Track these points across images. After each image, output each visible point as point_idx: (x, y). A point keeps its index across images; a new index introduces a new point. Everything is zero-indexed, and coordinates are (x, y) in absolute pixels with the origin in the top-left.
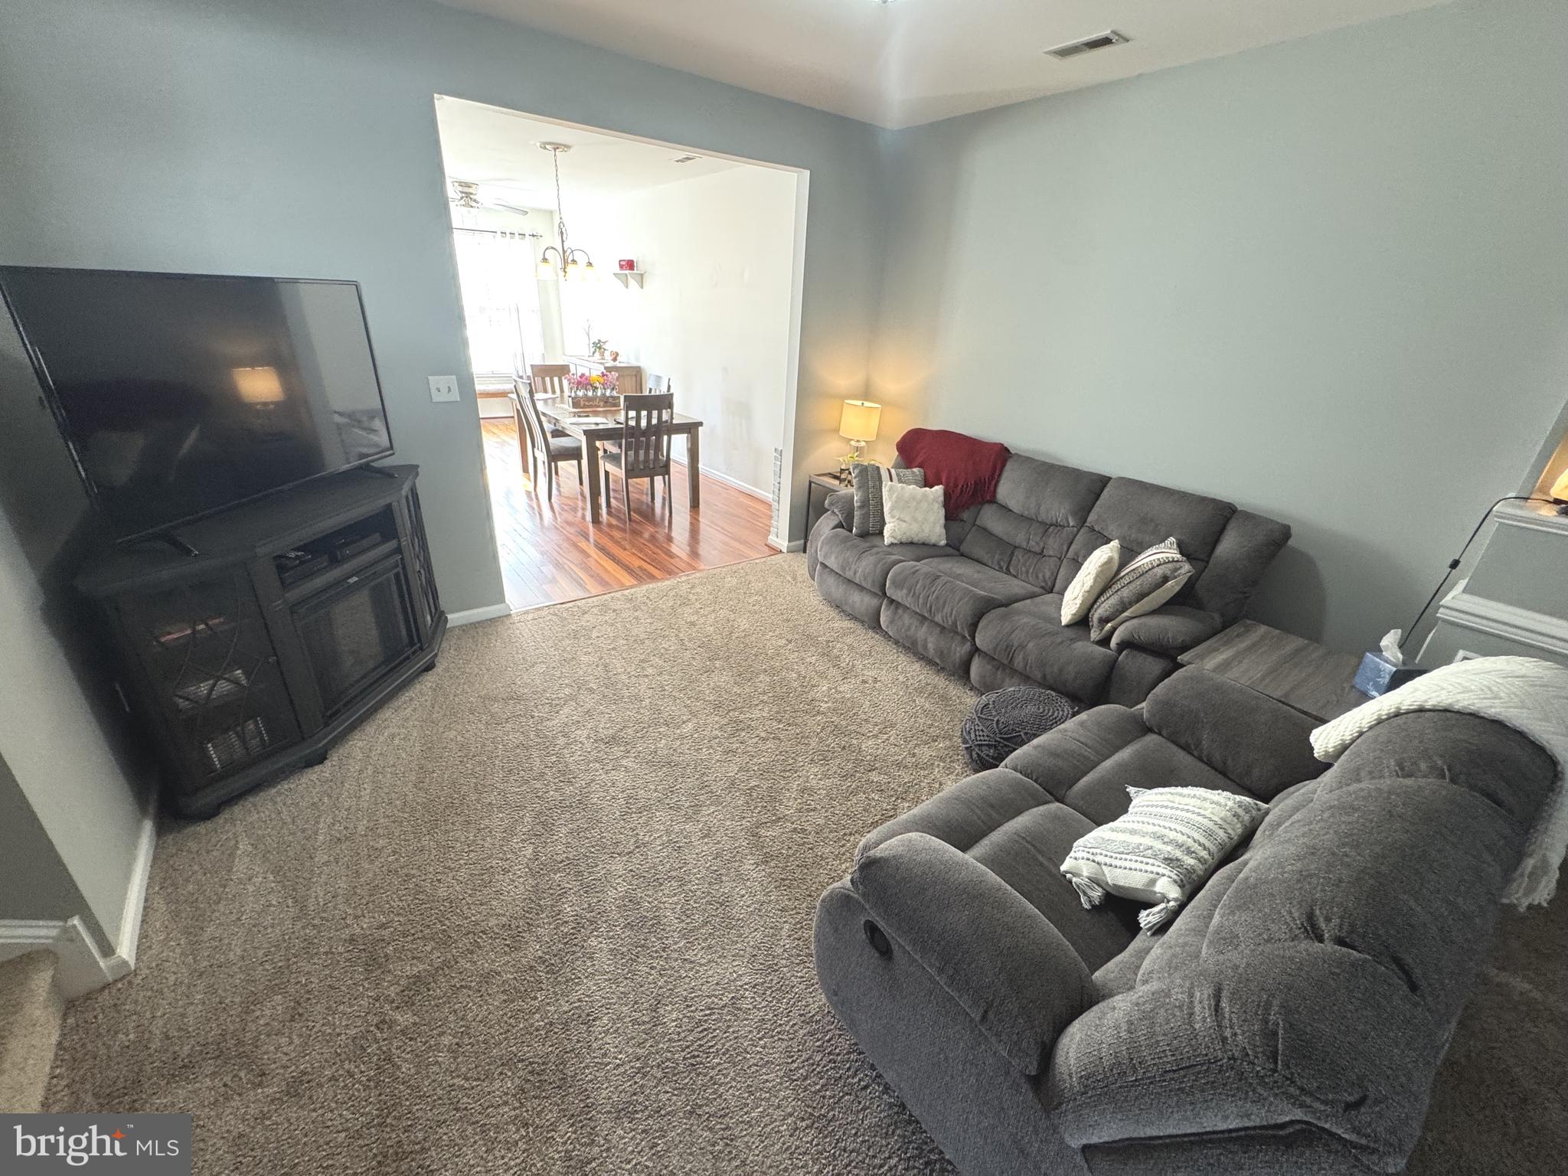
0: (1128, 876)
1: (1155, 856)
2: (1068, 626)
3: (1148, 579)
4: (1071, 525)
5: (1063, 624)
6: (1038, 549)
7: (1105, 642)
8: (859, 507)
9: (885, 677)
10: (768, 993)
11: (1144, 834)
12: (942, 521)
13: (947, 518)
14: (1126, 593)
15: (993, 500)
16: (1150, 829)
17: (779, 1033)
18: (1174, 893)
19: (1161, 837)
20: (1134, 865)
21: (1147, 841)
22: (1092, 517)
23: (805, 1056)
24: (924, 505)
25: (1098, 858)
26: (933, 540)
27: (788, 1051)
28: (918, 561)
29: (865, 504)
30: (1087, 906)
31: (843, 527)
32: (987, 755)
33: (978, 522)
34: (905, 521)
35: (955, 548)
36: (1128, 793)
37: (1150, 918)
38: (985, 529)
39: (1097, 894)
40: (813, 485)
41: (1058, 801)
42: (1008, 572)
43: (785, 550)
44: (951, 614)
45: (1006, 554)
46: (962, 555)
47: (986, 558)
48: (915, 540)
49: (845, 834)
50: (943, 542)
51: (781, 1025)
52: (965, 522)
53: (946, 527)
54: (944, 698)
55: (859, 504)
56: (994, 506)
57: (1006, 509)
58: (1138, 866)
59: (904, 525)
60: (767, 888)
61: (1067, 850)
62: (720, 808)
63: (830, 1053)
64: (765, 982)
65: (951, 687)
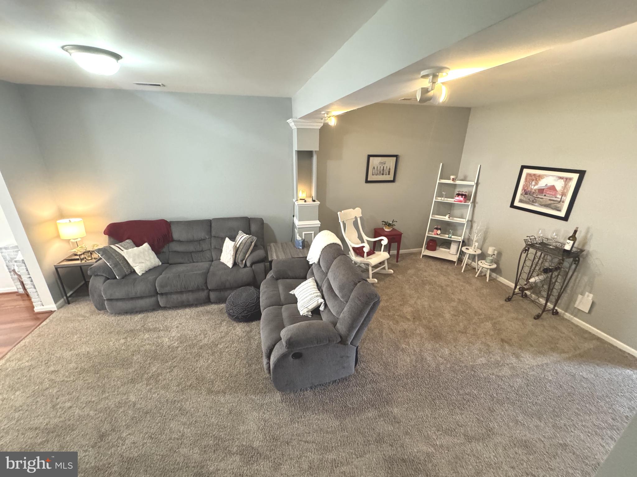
0: (313, 305)
1: (315, 297)
2: (232, 267)
3: (247, 244)
4: (207, 238)
5: (231, 267)
6: (201, 250)
7: (245, 266)
8: (113, 268)
9: (183, 320)
10: (268, 409)
11: (308, 296)
12: (156, 256)
13: (156, 254)
14: (244, 250)
15: (173, 240)
16: (308, 294)
17: (281, 411)
18: (322, 300)
19: (311, 294)
20: (313, 302)
21: (311, 296)
22: (213, 233)
23: (290, 406)
24: (146, 253)
25: (306, 307)
26: (157, 265)
27: (287, 410)
28: (161, 275)
29: (116, 265)
30: (311, 317)
31: (108, 279)
32: (244, 314)
33: (170, 250)
34: (143, 263)
35: (166, 263)
36: (291, 294)
37: (322, 308)
38: (175, 252)
39: (310, 313)
40: (59, 269)
41: (283, 305)
42: (194, 262)
43: (56, 309)
44: (195, 284)
45: (189, 257)
46: (171, 264)
47: (181, 261)
48: (151, 268)
49: (234, 365)
50: (160, 263)
51: (279, 410)
52: (165, 252)
53: (158, 257)
54: (208, 312)
55: (113, 266)
56: (174, 242)
57: (179, 241)
58: (314, 301)
59: (143, 265)
60: (235, 396)
61: (298, 312)
62: (190, 400)
63: (293, 400)
64: (265, 409)
65: (206, 307)
